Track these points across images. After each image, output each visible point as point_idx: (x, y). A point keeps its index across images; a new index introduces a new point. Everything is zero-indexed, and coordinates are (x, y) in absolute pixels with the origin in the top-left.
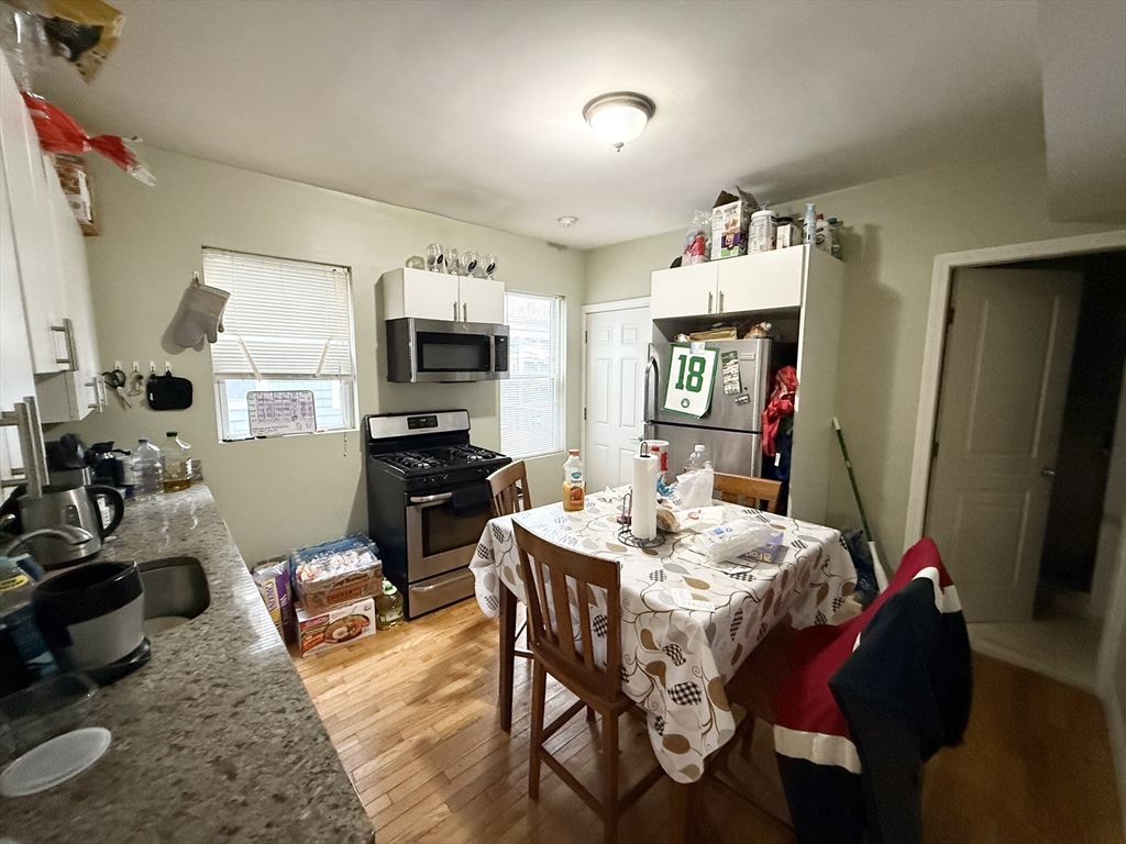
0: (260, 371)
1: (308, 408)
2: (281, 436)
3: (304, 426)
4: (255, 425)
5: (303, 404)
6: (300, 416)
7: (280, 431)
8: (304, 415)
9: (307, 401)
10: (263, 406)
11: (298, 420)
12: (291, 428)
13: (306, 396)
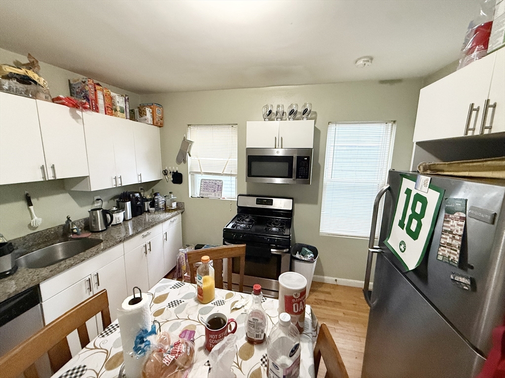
0: (203, 171)
1: (220, 188)
2: (208, 198)
3: (217, 195)
4: (202, 192)
5: (219, 186)
6: (216, 191)
7: (209, 196)
8: (218, 190)
9: (220, 184)
10: (206, 185)
11: (215, 192)
12: (212, 195)
13: (220, 182)
